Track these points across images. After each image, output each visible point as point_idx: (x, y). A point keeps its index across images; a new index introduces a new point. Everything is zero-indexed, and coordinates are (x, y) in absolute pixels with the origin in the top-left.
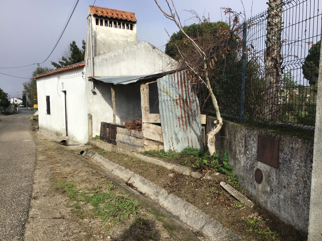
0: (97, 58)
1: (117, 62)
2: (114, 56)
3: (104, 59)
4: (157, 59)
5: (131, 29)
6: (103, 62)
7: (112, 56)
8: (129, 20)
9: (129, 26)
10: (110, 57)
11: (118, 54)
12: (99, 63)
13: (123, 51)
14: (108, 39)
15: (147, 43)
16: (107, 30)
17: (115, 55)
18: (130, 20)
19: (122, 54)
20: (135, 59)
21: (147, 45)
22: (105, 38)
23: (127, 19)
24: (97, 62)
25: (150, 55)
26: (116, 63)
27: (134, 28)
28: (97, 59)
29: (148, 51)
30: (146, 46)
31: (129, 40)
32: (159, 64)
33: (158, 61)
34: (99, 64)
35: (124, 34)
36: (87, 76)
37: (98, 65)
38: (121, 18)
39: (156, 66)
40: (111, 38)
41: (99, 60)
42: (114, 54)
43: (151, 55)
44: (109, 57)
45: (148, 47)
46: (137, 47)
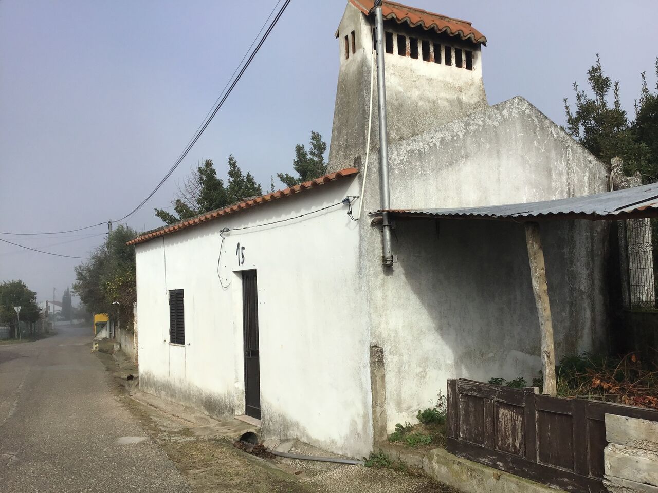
0: (394, 149)
1: (451, 164)
2: (441, 143)
3: (413, 152)
4: (553, 154)
5: (469, 67)
6: (410, 163)
7: (435, 144)
8: (464, 39)
9: (464, 58)
10: (430, 147)
11: (453, 137)
12: (399, 164)
13: (465, 129)
14: (409, 94)
15: (526, 106)
16: (406, 68)
17: (443, 139)
18: (469, 36)
19: (461, 137)
20: (498, 152)
21: (528, 111)
22: (401, 92)
23: (462, 35)
24: (396, 163)
25: (535, 142)
26: (447, 166)
27: (475, 62)
28: (395, 153)
29: (530, 129)
30: (524, 112)
31: (465, 98)
32: (561, 169)
33: (557, 161)
34: (400, 169)
35: (451, 81)
36: (367, 211)
37: (397, 172)
38: (444, 30)
39: (554, 176)
40: (417, 93)
41: (399, 155)
42: (439, 135)
43: (539, 142)
44: (428, 147)
45: (529, 116)
46: (503, 116)
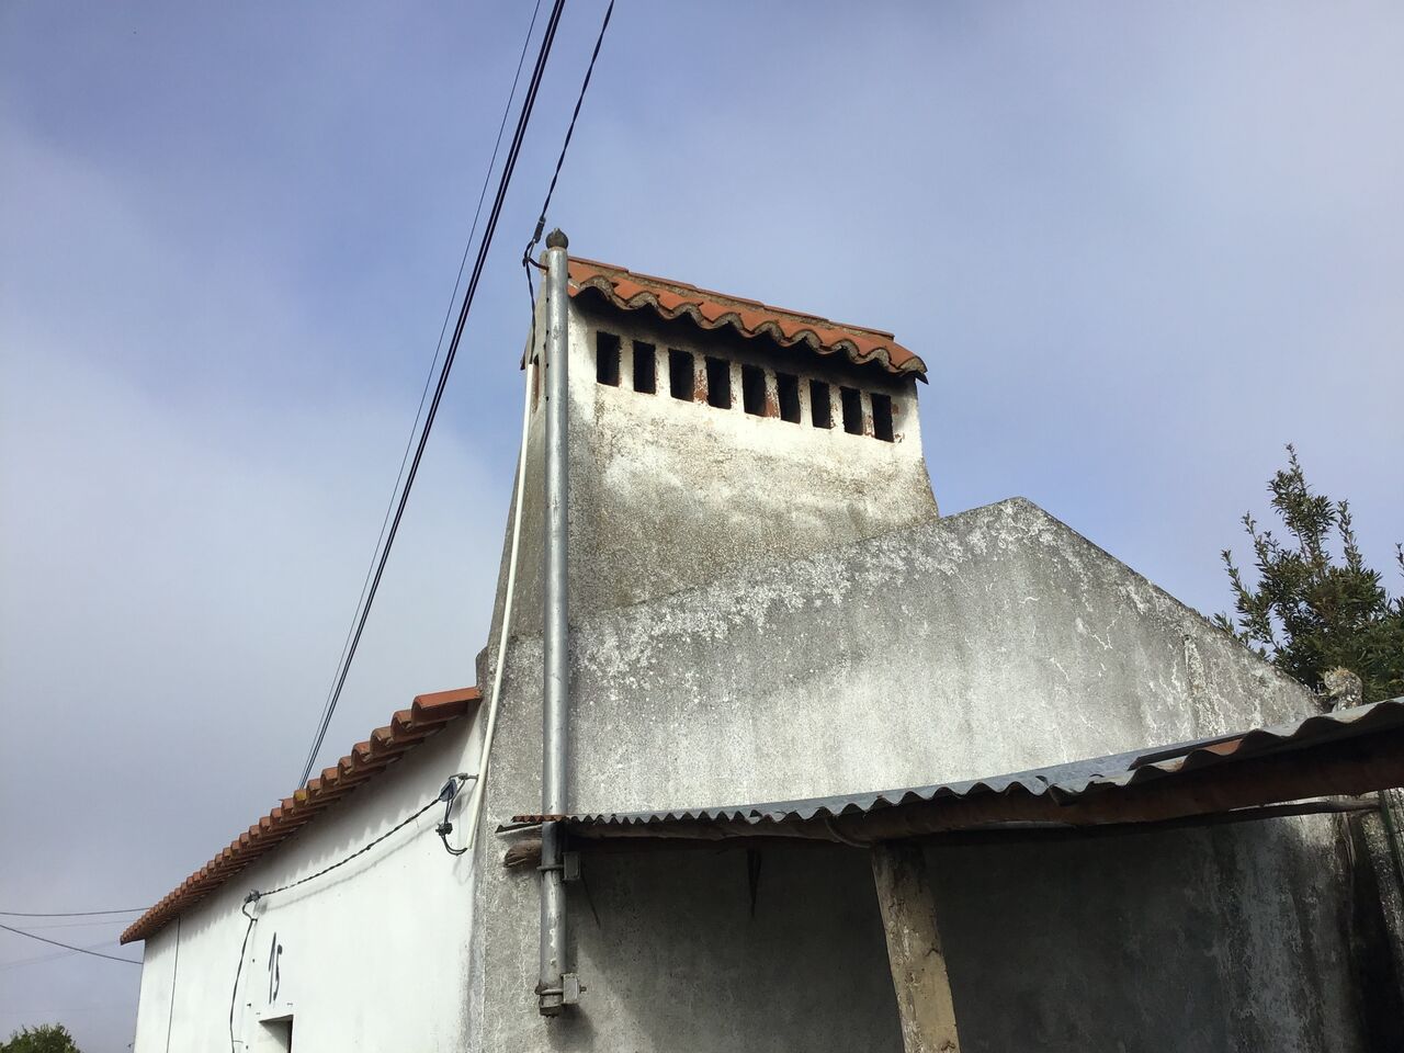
0: (608, 630)
1: (803, 677)
2: (769, 616)
3: (672, 639)
4: (1140, 657)
5: (885, 432)
6: (664, 674)
7: (749, 620)
8: (861, 361)
9: (867, 410)
10: (732, 627)
12: (623, 675)
13: (851, 579)
15: (1039, 524)
16: (693, 429)
18: (873, 356)
19: (837, 599)
20: (959, 647)
21: (1047, 538)
23: (853, 353)
24: (612, 671)
25: (1079, 622)
26: (789, 683)
27: (900, 423)
28: (611, 641)
29: (1058, 587)
30: (1035, 540)
32: (1170, 700)
33: (1155, 677)
34: (626, 690)
35: (831, 465)
37: (613, 698)
38: (798, 338)
39: (1149, 720)
41: (623, 646)
42: (765, 594)
43: (1089, 622)
44: (724, 626)
45: (1054, 551)
46: (969, 548)
